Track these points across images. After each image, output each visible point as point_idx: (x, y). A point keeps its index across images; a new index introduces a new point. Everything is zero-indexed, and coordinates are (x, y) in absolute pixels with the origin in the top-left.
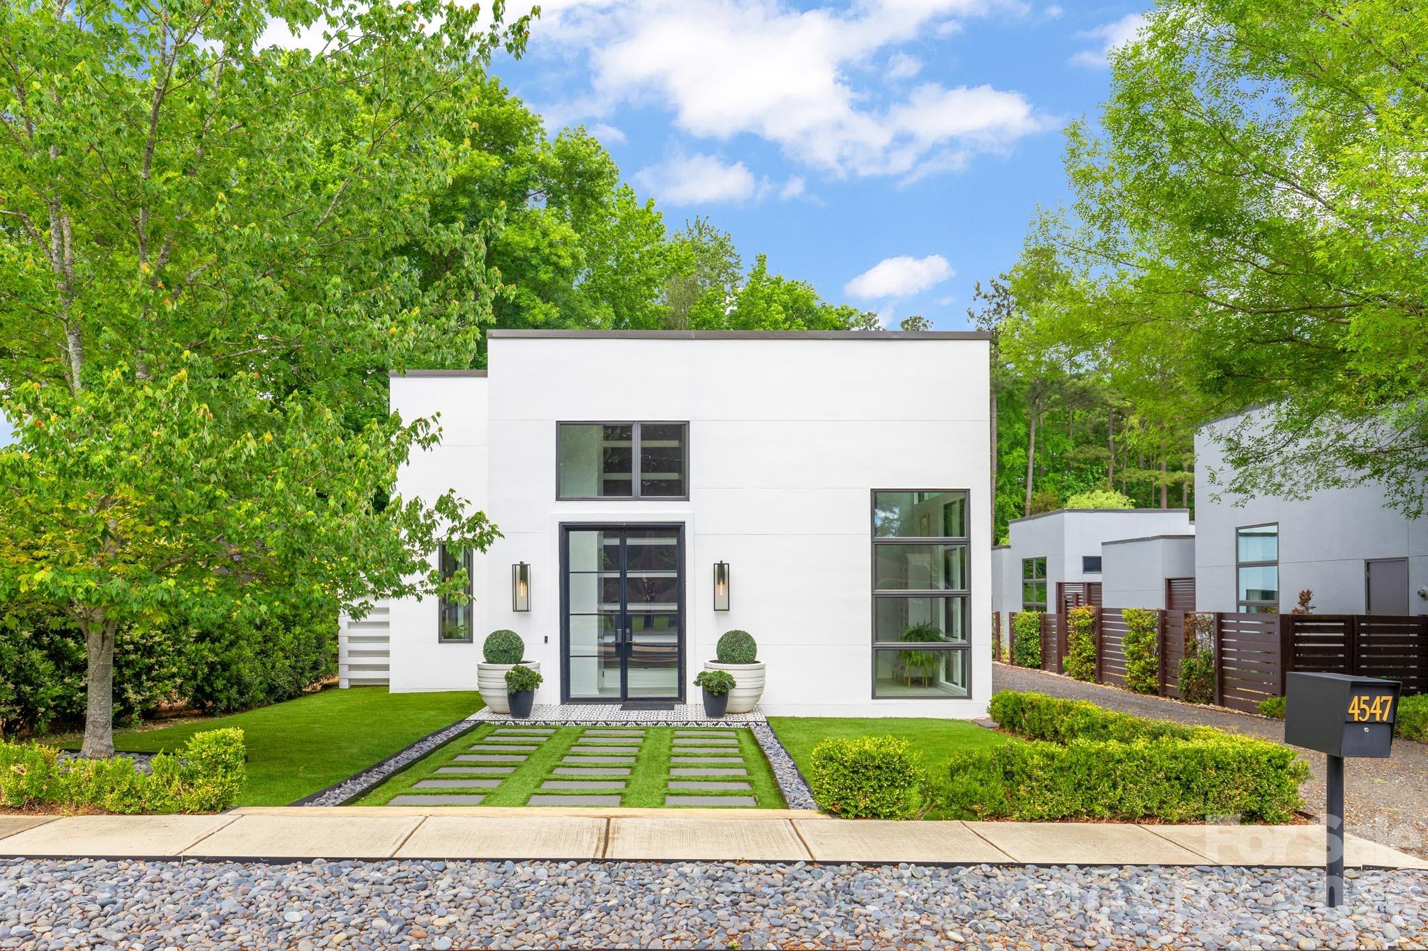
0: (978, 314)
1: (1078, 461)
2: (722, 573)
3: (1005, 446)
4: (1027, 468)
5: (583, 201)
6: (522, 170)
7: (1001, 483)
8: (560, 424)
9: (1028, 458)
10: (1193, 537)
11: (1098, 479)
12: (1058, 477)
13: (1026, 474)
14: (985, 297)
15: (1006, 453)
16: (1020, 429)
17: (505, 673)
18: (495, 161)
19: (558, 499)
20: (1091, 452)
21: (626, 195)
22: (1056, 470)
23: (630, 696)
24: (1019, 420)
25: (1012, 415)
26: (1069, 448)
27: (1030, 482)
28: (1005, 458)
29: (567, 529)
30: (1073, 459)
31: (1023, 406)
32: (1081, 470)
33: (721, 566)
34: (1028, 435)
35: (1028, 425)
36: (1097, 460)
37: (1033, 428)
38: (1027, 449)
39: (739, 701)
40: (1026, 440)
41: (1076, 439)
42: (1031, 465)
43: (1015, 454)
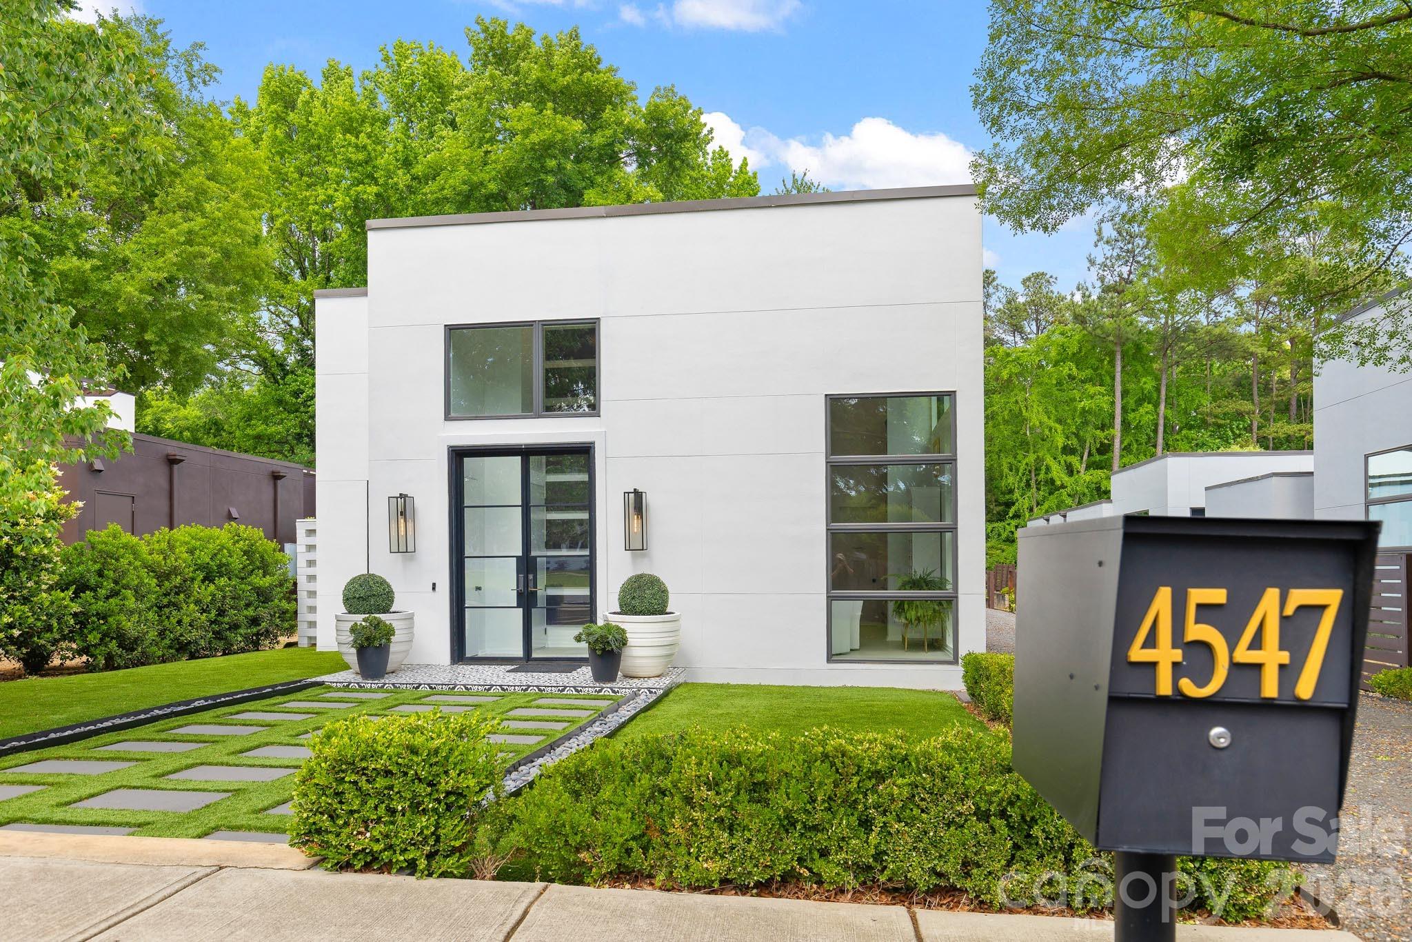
0: (1100, 260)
1: (1216, 417)
2: (637, 503)
3: (1131, 402)
4: (1156, 425)
5: (671, 164)
6: (609, 132)
7: (1126, 443)
8: (451, 330)
9: (1158, 415)
10: (1312, 474)
11: (1239, 436)
12: (1192, 434)
13: (1156, 431)
14: (1108, 242)
15: (1133, 411)
16: (1148, 383)
17: (350, 624)
18: (578, 125)
19: (447, 418)
20: (1231, 406)
21: (721, 158)
22: (1191, 427)
23: (534, 655)
24: (1148, 372)
25: (1139, 368)
26: (1205, 402)
27: (1160, 441)
28: (1131, 416)
29: (459, 456)
30: (1211, 414)
31: (1152, 360)
32: (1220, 426)
33: (638, 495)
34: (1158, 390)
35: (1158, 379)
36: (1240, 415)
37: (1164, 382)
38: (1156, 405)
39: (638, 662)
40: (1155, 395)
41: (1213, 393)
42: (1161, 422)
43: (1142, 410)
